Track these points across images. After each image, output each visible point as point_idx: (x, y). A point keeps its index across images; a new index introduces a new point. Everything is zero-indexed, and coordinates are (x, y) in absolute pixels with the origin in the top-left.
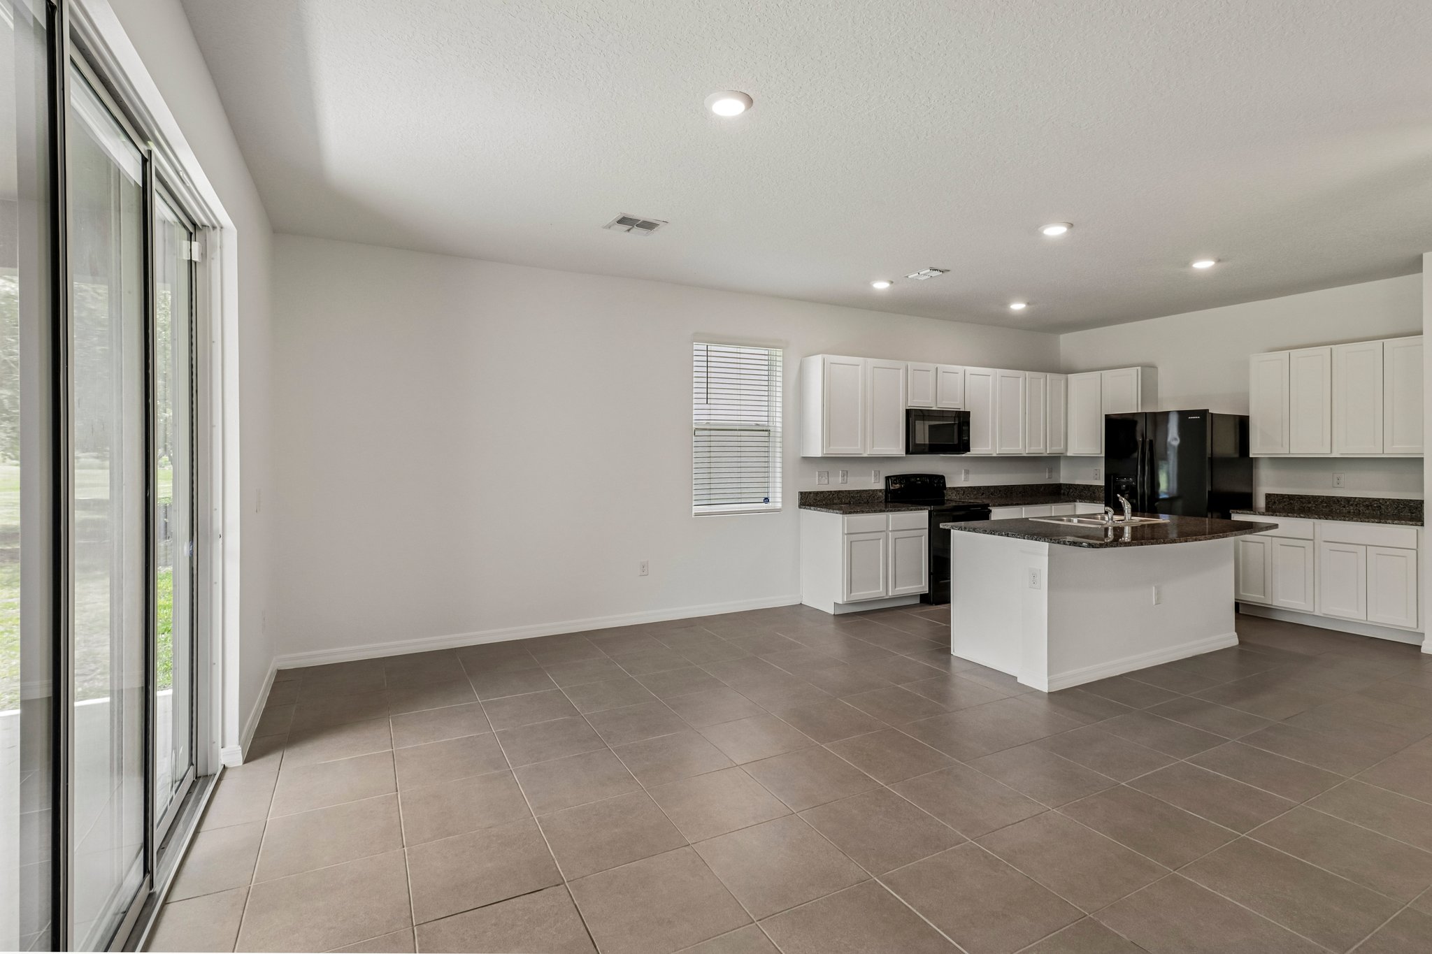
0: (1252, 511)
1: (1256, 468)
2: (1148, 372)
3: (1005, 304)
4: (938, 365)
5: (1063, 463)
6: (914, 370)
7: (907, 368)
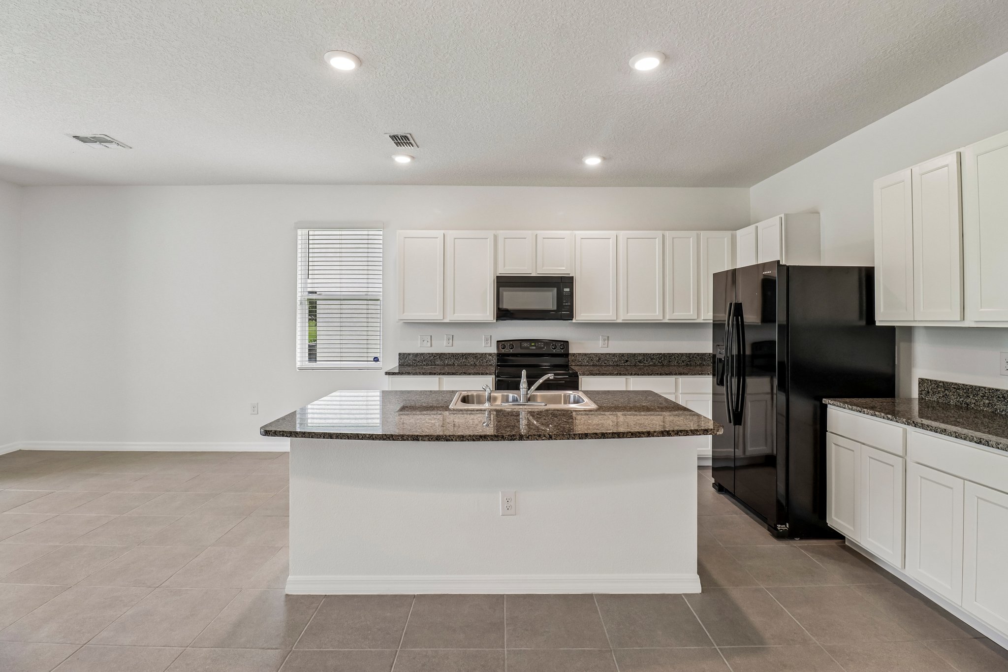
3: (577, 160)
6: (505, 238)
7: (496, 238)
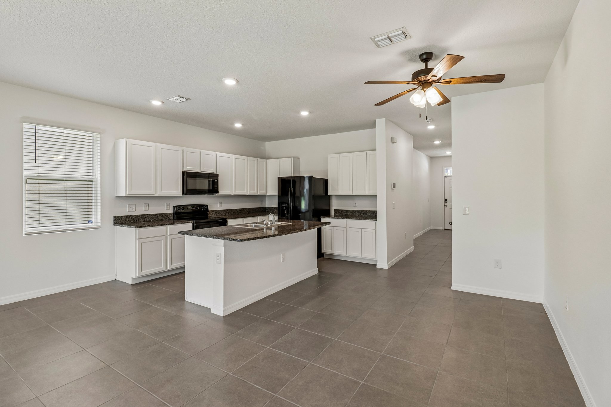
0: (329, 216)
1: (331, 200)
2: (296, 160)
3: (233, 124)
4: (202, 151)
5: (267, 198)
6: (187, 152)
7: (183, 151)
